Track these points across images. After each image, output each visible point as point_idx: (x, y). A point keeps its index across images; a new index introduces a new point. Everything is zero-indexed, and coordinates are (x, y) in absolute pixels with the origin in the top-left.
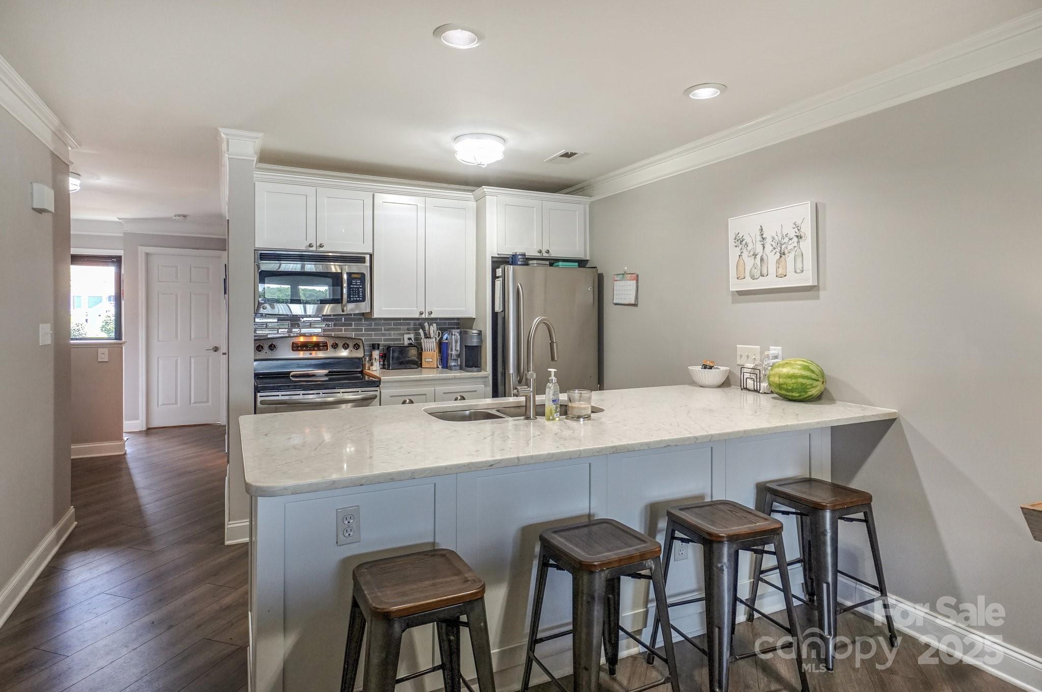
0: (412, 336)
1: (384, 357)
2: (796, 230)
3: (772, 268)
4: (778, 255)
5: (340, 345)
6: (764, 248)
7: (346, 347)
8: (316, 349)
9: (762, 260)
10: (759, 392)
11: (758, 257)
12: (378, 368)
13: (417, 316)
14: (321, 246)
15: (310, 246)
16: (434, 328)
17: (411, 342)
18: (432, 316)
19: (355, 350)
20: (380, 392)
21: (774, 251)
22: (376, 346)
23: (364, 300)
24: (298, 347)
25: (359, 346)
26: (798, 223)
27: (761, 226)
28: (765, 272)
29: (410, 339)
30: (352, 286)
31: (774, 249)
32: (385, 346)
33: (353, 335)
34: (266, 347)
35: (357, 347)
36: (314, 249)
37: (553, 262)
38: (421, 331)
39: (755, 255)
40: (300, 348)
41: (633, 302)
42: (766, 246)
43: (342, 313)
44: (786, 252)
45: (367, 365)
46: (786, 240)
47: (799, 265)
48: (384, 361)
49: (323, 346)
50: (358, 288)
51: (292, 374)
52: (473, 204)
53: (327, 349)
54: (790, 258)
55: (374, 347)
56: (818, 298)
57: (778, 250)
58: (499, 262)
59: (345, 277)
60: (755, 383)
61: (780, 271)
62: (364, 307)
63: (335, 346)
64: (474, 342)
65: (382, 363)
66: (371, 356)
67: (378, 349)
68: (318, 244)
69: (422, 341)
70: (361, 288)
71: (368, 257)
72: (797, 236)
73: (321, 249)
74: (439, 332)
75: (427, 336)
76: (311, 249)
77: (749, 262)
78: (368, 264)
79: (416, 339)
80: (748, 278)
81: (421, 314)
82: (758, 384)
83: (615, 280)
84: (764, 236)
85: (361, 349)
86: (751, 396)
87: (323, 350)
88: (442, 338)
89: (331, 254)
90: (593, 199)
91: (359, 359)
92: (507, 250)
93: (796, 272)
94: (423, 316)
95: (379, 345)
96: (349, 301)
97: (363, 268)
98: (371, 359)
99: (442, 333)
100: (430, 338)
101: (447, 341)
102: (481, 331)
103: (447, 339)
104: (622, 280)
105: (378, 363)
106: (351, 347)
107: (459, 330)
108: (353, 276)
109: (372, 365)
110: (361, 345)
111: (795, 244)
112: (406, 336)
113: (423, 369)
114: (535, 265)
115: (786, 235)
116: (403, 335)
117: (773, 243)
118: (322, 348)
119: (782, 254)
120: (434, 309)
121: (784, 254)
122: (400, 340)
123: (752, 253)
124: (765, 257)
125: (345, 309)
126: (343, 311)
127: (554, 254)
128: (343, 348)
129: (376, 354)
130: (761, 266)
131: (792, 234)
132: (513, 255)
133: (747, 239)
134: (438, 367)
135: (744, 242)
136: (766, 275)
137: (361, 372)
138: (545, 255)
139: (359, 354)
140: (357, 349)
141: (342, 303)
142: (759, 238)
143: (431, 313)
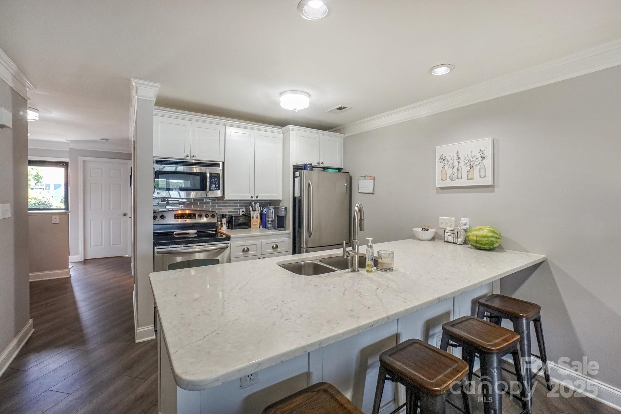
0: (244, 210)
1: (229, 222)
2: (481, 153)
3: (465, 175)
4: (469, 167)
5: (204, 215)
6: (459, 163)
7: (207, 216)
8: (189, 218)
9: (458, 170)
10: (456, 244)
11: (455, 169)
12: (226, 228)
13: (250, 198)
14: (194, 156)
15: (187, 156)
16: (257, 205)
17: (244, 213)
18: (258, 199)
19: (212, 218)
20: (230, 244)
21: (466, 165)
22: (225, 216)
23: (219, 189)
24: (178, 216)
26: (483, 149)
27: (457, 151)
28: (459, 176)
29: (243, 211)
30: (212, 181)
31: (466, 164)
32: (230, 215)
33: (211, 209)
34: (159, 217)
35: (213, 216)
36: (189, 158)
37: (325, 169)
38: (250, 207)
39: (453, 167)
40: (179, 217)
41: (372, 192)
42: (461, 162)
43: (206, 197)
44: (474, 166)
45: (219, 227)
46: (474, 159)
47: (483, 173)
48: (229, 224)
49: (194, 216)
50: (216, 182)
51: (175, 233)
52: (281, 136)
53: (196, 218)
54: (476, 169)
55: (223, 216)
56: (493, 192)
57: (468, 165)
58: (297, 168)
59: (208, 175)
60: (454, 239)
61: (470, 176)
62: (219, 193)
63: (200, 216)
64: (283, 214)
65: (227, 225)
66: (221, 221)
67: (226, 217)
68: (192, 155)
69: (251, 213)
70: (217, 182)
71: (221, 163)
72: (482, 157)
73: (194, 158)
74: (260, 208)
75: (254, 210)
76: (187, 158)
77: (449, 171)
78: (221, 168)
79: (247, 211)
80: (448, 180)
81: (252, 197)
82: (456, 239)
83: (359, 180)
84: (459, 157)
85: (216, 218)
86: (451, 246)
87: (194, 218)
88: (262, 211)
90: (346, 135)
91: (215, 223)
92: (302, 161)
93: (480, 177)
94: (253, 199)
95: (226, 215)
96: (210, 190)
97: (219, 170)
98: (221, 224)
99: (262, 208)
100: (255, 211)
101: (266, 213)
102: (286, 207)
103: (265, 212)
104: (364, 180)
105: (226, 225)
106: (210, 217)
107: (273, 207)
108: (213, 175)
109: (222, 226)
110: (216, 216)
111: (481, 161)
112: (241, 210)
113: (251, 229)
114: (317, 170)
115: (474, 156)
116: (239, 209)
117: (465, 161)
118: (192, 217)
119: (471, 167)
120: (259, 195)
121: (473, 167)
122: (237, 212)
123: (451, 166)
124: (460, 168)
125: (208, 194)
126: (207, 196)
127: (326, 165)
128: (205, 217)
129: (224, 220)
130: (457, 173)
131: (478, 155)
132: (305, 165)
133: (448, 158)
134: (260, 227)
135: (446, 160)
136: (460, 178)
137: (216, 231)
138: (321, 165)
139: (215, 220)
140: (213, 218)
141: (206, 191)
142: (456, 158)
143: (258, 197)
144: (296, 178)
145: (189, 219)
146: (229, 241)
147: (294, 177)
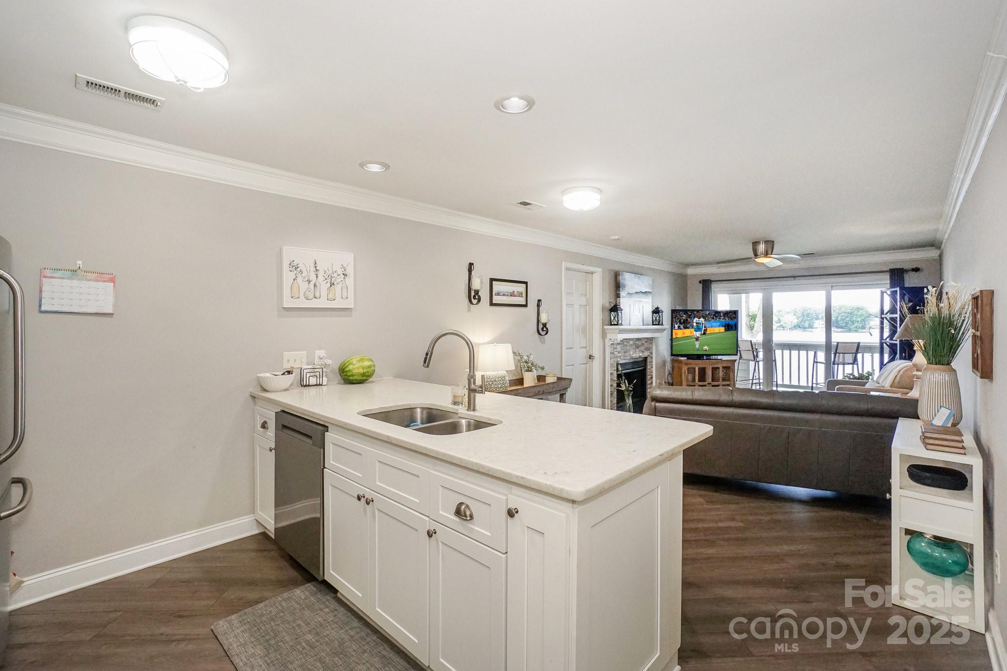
2: (343, 269)
3: (324, 293)
4: (329, 284)
6: (317, 277)
9: (315, 285)
10: (321, 385)
11: (312, 283)
21: (326, 281)
26: (345, 266)
27: (315, 261)
28: (317, 295)
31: (326, 279)
39: (309, 281)
42: (319, 275)
44: (335, 283)
46: (335, 275)
47: (345, 294)
54: (338, 288)
57: (329, 280)
60: (318, 379)
61: (330, 296)
72: (344, 274)
77: (304, 286)
80: (302, 298)
82: (321, 379)
84: (317, 268)
86: (313, 390)
93: (342, 298)
111: (343, 279)
115: (336, 272)
117: (325, 275)
119: (332, 284)
121: (333, 284)
123: (306, 279)
124: (318, 284)
130: (314, 290)
131: (340, 272)
133: (301, 267)
135: (299, 269)
136: (318, 297)
142: (313, 269)
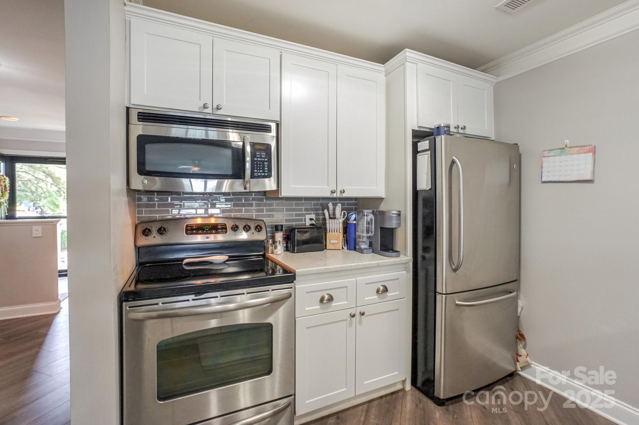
0: (313, 216)
1: (288, 238)
5: (241, 227)
7: (247, 228)
8: (214, 231)
12: (282, 251)
13: (328, 195)
14: (218, 108)
15: (205, 107)
16: (339, 208)
17: (313, 222)
18: (344, 195)
19: (257, 232)
20: (295, 288)
22: (280, 228)
23: (269, 176)
24: (192, 230)
25: (261, 228)
29: (311, 219)
30: (256, 159)
32: (289, 227)
33: (254, 215)
34: (154, 230)
35: (259, 228)
36: (209, 110)
38: (326, 211)
40: (195, 232)
41: (589, 177)
43: (245, 191)
45: (270, 248)
48: (287, 243)
49: (222, 229)
50: (263, 162)
51: (186, 261)
52: (382, 78)
53: (226, 232)
55: (277, 228)
58: (419, 136)
59: (248, 147)
62: (270, 184)
63: (235, 228)
64: (393, 224)
65: (285, 245)
66: (273, 237)
67: (282, 230)
68: (215, 106)
69: (327, 221)
70: (266, 161)
71: (273, 126)
73: (219, 112)
74: (344, 213)
75: (333, 217)
76: (206, 111)
78: (273, 133)
79: (317, 219)
81: (333, 192)
83: (544, 157)
85: (264, 231)
87: (222, 233)
88: (348, 219)
89: (229, 119)
90: (501, 79)
91: (262, 242)
94: (335, 195)
95: (282, 226)
96: (252, 177)
97: (270, 138)
98: (274, 242)
99: (348, 213)
100: (335, 218)
101: (354, 222)
102: (400, 211)
103: (355, 220)
104: (560, 155)
105: (282, 245)
106: (253, 230)
107: (371, 211)
108: (257, 147)
109: (276, 248)
110: (263, 226)
112: (308, 217)
113: (328, 251)
116: (304, 215)
118: (220, 231)
120: (346, 188)
122: (301, 220)
125: (248, 186)
126: (245, 188)
128: (245, 230)
129: (279, 236)
132: (438, 128)
134: (343, 248)
137: (264, 256)
138: (461, 132)
139: (261, 236)
140: (259, 231)
141: (244, 178)
143: (344, 191)
144: (418, 154)
145: (214, 234)
146: (292, 282)
147: (415, 152)
